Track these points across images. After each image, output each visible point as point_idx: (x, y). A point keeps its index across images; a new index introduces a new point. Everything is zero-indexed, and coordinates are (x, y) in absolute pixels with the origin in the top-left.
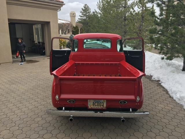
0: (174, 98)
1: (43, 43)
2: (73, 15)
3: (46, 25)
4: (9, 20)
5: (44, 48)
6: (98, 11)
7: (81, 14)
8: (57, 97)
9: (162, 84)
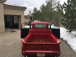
0: (73, 49)
1: (18, 24)
2: (30, 12)
3: (19, 17)
4: (4, 15)
5: (18, 26)
6: (40, 10)
7: (33, 11)
8: (24, 52)
9: (67, 42)
